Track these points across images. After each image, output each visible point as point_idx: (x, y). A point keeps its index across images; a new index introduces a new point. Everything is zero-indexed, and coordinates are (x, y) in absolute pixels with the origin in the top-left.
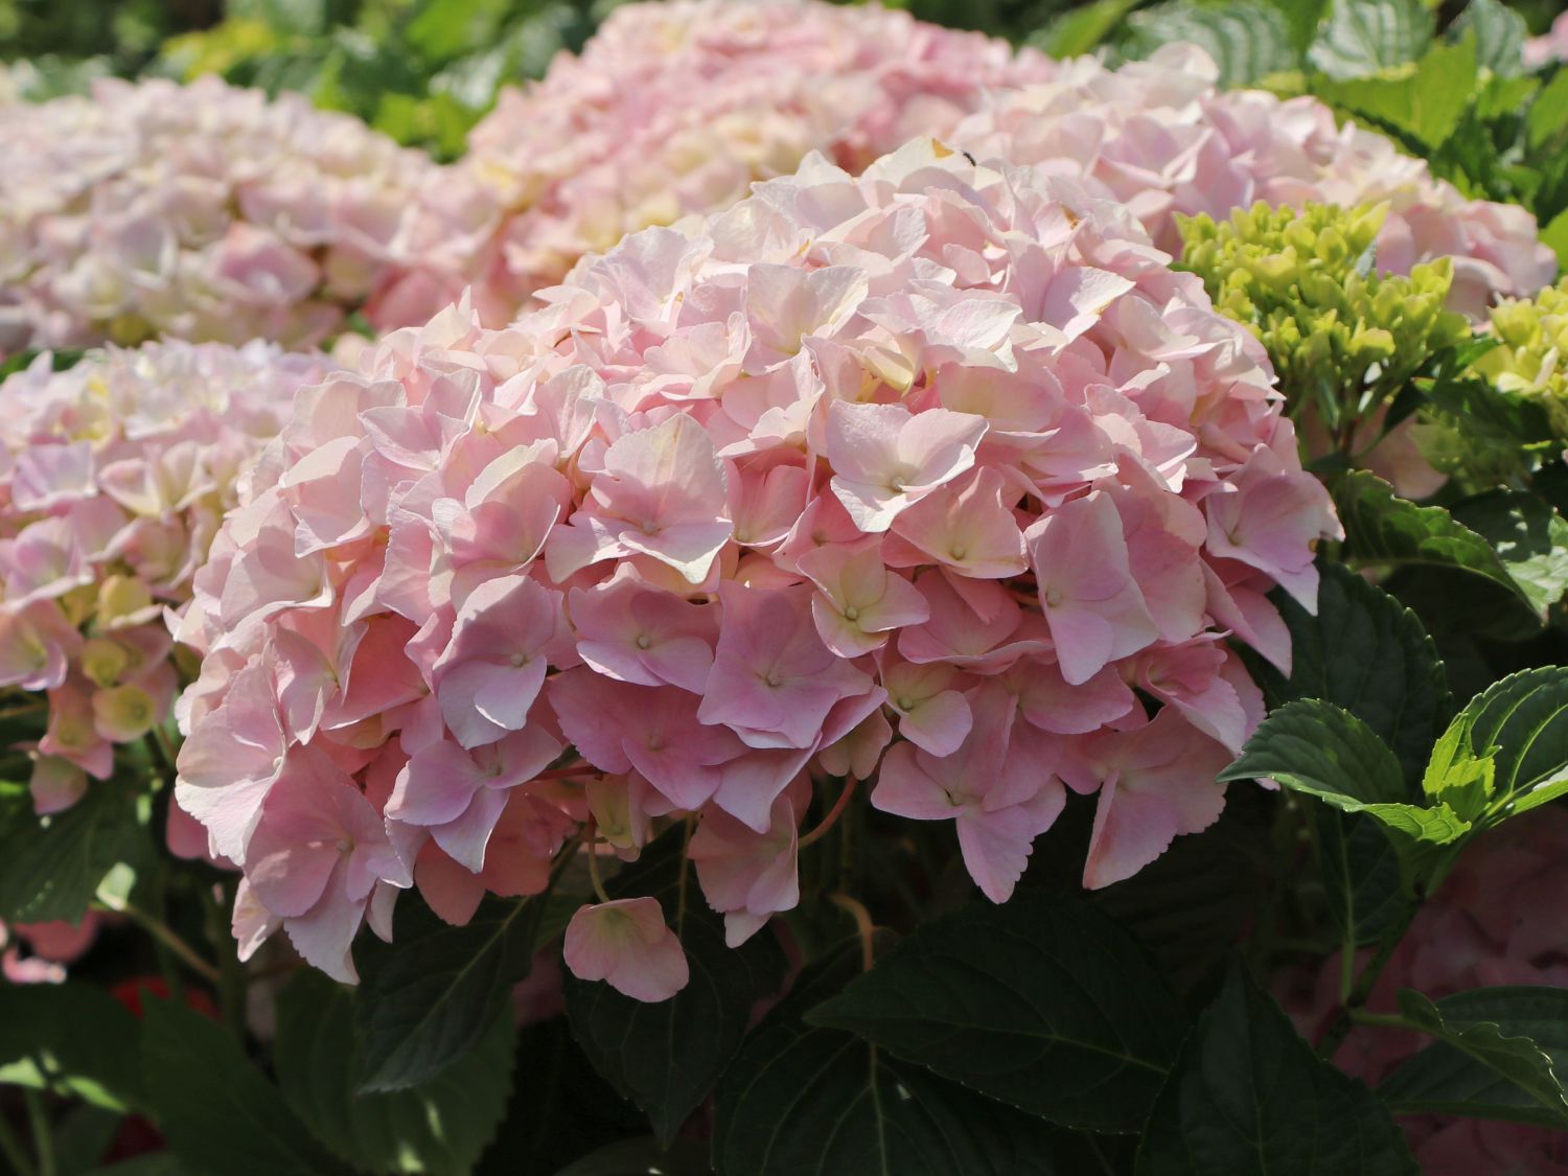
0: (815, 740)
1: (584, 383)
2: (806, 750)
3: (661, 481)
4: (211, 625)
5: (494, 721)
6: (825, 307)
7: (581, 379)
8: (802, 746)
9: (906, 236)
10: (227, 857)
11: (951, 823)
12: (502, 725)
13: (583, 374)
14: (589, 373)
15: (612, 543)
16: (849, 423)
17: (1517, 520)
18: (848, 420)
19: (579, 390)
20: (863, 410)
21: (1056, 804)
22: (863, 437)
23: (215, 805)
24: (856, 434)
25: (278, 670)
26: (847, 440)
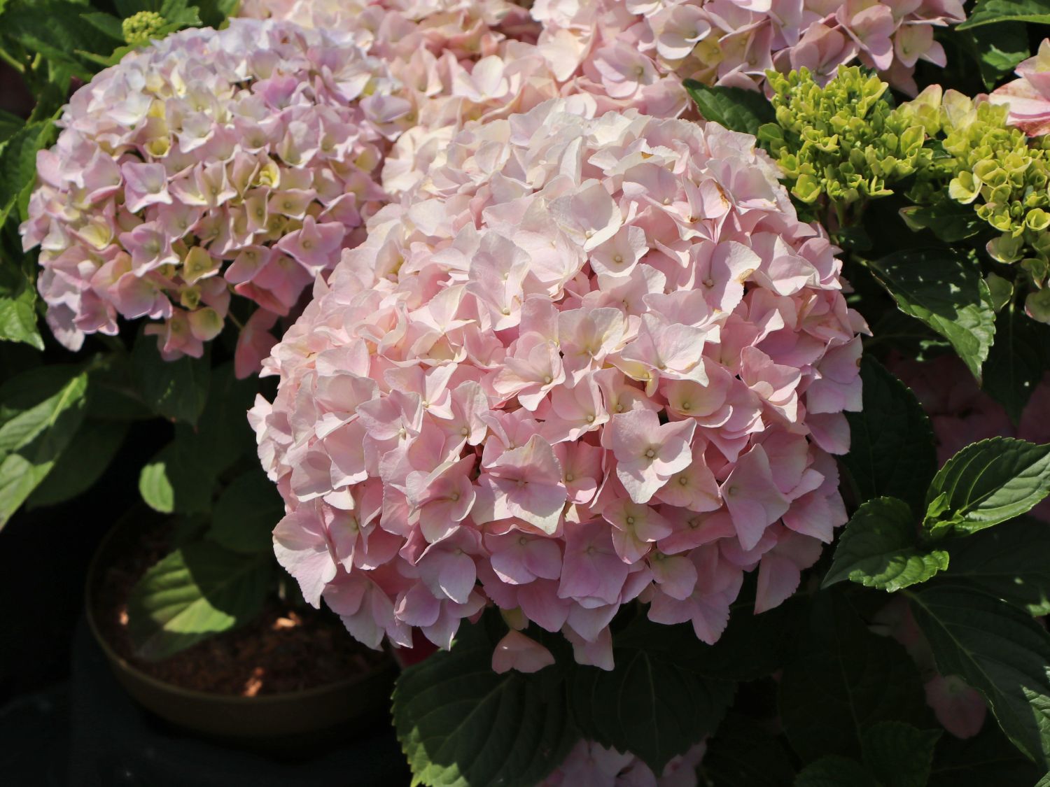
0: (618, 599)
1: (476, 392)
2: (615, 605)
3: (526, 464)
4: (278, 447)
5: (451, 597)
6: (600, 329)
7: (475, 390)
8: (611, 603)
9: (635, 242)
10: (309, 603)
11: (690, 623)
12: (456, 601)
13: (475, 388)
14: (478, 387)
15: (502, 495)
16: (622, 428)
17: (960, 270)
18: (622, 426)
19: (474, 395)
20: (629, 416)
21: (739, 581)
22: (631, 435)
23: (298, 562)
24: (627, 435)
25: (324, 509)
26: (623, 440)
